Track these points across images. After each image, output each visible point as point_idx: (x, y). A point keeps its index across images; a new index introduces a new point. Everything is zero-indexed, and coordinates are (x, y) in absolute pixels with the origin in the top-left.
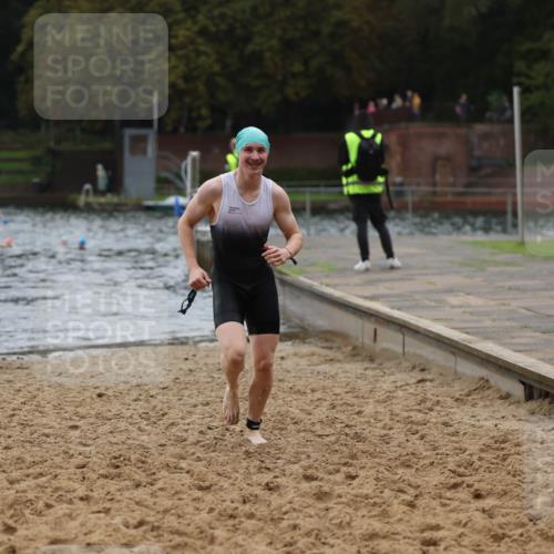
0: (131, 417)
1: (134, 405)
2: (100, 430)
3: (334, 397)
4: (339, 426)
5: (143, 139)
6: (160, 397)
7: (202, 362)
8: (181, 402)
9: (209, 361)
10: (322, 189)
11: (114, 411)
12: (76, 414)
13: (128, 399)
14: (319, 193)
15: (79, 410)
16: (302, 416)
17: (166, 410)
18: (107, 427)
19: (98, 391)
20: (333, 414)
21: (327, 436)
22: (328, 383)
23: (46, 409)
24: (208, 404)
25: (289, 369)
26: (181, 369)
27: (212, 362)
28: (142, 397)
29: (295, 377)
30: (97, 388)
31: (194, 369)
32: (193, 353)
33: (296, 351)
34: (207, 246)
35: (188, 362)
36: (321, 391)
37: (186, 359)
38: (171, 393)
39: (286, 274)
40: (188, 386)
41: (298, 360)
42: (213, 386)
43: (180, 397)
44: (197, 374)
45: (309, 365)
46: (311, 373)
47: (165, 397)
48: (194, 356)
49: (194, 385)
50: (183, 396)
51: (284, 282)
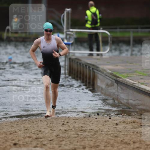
3: (146, 146)
6: (49, 145)
7: (72, 126)
8: (61, 148)
9: (76, 125)
10: (140, 30)
14: (138, 32)
19: (14, 142)
24: (75, 149)
25: (121, 130)
26: (60, 129)
27: (77, 126)
28: (39, 145)
29: (124, 135)
30: (13, 140)
31: (67, 130)
32: (67, 121)
33: (124, 120)
34: (75, 61)
35: (64, 126)
36: (138, 143)
37: (63, 124)
38: (54, 143)
39: (119, 77)
40: (64, 139)
41: (126, 126)
42: (78, 139)
43: (60, 145)
44: (70, 133)
45: (132, 128)
46: (133, 133)
47: (52, 145)
48: (68, 122)
49: (68, 138)
50: (62, 145)
51: (118, 82)
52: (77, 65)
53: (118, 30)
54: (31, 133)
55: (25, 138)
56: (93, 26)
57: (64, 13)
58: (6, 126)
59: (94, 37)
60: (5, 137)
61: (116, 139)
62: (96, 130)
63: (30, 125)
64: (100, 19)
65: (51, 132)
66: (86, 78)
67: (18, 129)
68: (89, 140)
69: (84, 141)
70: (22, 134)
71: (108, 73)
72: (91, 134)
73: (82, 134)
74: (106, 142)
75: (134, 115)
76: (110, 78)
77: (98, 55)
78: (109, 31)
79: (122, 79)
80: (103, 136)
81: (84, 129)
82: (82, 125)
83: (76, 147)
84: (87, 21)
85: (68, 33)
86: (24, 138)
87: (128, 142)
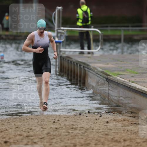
3: (136, 144)
6: (39, 143)
7: (62, 124)
8: (51, 146)
9: (67, 123)
10: (130, 28)
14: (128, 30)
19: (4, 140)
22: (133, 136)
25: (111, 128)
26: (51, 127)
27: (68, 124)
29: (115, 133)
30: (4, 138)
31: (58, 128)
33: (115, 118)
34: (66, 59)
35: (55, 124)
36: (128, 141)
37: (54, 122)
38: (45, 141)
39: (109, 75)
40: (55, 137)
41: (116, 124)
42: (69, 137)
43: (50, 143)
44: (60, 131)
45: (123, 126)
46: (124, 131)
47: (42, 143)
48: (59, 120)
49: (59, 136)
50: (52, 142)
51: (108, 80)
52: (68, 63)
53: (109, 28)
54: (22, 131)
55: (16, 136)
56: (84, 24)
57: (55, 11)
59: (85, 35)
61: (107, 137)
62: (86, 128)
63: (21, 123)
64: (91, 17)
65: (42, 129)
66: (77, 76)
67: (9, 127)
68: (79, 138)
69: (75, 138)
70: (13, 132)
71: (98, 71)
72: (82, 131)
73: (73, 132)
74: (96, 140)
75: (125, 113)
76: (101, 76)
77: (89, 53)
78: (100, 30)
79: (113, 77)
80: (94, 133)
81: (74, 127)
82: (72, 123)
83: (67, 144)
84: (78, 19)
85: (59, 31)
86: (14, 136)
87: (119, 140)
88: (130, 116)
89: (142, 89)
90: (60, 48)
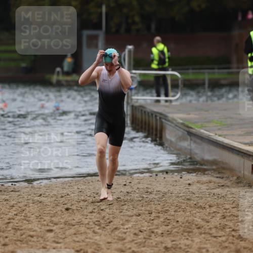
0: (88, 224)
1: (90, 216)
2: (67, 233)
3: (224, 211)
4: (228, 230)
5: (95, 38)
6: (107, 210)
7: (135, 188)
8: (122, 214)
9: (140, 186)
10: (216, 71)
11: (77, 220)
12: (51, 222)
13: (85, 212)
14: (214, 73)
15: (53, 219)
16: (203, 223)
17: (111, 219)
18: (72, 231)
19: (66, 206)
20: (224, 222)
21: (220, 237)
22: (220, 201)
23: (31, 219)
24: (139, 215)
25: (194, 192)
26: (121, 191)
27: (142, 187)
28: (95, 211)
29: (198, 197)
30: (66, 204)
31: (130, 191)
32: (129, 181)
33: (199, 180)
34: (139, 109)
35: (126, 187)
36: (215, 207)
37: (125, 185)
38: (115, 207)
39: (192, 128)
40: (126, 203)
41: (200, 186)
42: (143, 203)
43: (121, 210)
44: (133, 195)
45: (208, 189)
46: (209, 194)
47: (111, 211)
48: (130, 183)
49: (130, 202)
50: (123, 210)
51: (190, 134)
52: (142, 114)
53: (191, 71)
54: (87, 195)
55: (80, 202)
56: (161, 66)
57: (124, 50)
58: (56, 187)
59: (161, 80)
60: (55, 200)
61: (189, 202)
62: (164, 191)
63: (85, 187)
64: (169, 58)
66: (152, 128)
67: (71, 192)
68: (155, 203)
69: (150, 204)
70: (75, 197)
71: (178, 123)
72: (158, 196)
73: (148, 196)
74: (176, 206)
76: (182, 128)
77: (166, 101)
78: (180, 73)
79: (196, 130)
80: (173, 199)
81: (150, 190)
82: (147, 186)
83: (141, 212)
84: (152, 61)
86: (77, 202)
87: (203, 206)
88: (217, 177)
89: (232, 144)
90: (131, 96)
